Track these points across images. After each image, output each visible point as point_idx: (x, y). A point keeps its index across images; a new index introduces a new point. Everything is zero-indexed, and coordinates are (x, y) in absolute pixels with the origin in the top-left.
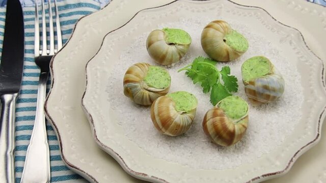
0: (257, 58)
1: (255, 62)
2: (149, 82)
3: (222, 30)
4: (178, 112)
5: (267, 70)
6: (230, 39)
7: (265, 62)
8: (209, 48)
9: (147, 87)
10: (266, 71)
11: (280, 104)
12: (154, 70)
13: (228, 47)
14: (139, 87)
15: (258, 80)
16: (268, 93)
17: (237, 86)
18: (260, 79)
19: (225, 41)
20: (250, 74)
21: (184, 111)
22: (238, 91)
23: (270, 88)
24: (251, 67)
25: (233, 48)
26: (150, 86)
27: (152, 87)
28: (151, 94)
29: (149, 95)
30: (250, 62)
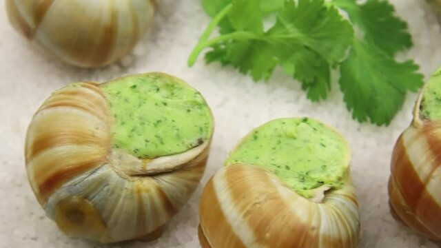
2: (139, 143)
4: (310, 197)
9: (139, 165)
12: (126, 92)
14: (115, 178)
21: (325, 188)
26: (147, 157)
27: (157, 157)
28: (166, 181)
29: (161, 192)
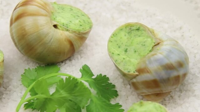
0: (122, 30)
1: (124, 37)
3: (43, 12)
5: (149, 39)
6: (60, 20)
7: (138, 30)
8: (39, 49)
10: (150, 43)
11: (190, 81)
13: (67, 33)
15: (150, 62)
16: (175, 74)
17: (114, 86)
18: (152, 59)
19: (55, 26)
20: (128, 59)
22: (118, 93)
23: (175, 64)
24: (123, 47)
25: (75, 32)
30: (116, 41)
